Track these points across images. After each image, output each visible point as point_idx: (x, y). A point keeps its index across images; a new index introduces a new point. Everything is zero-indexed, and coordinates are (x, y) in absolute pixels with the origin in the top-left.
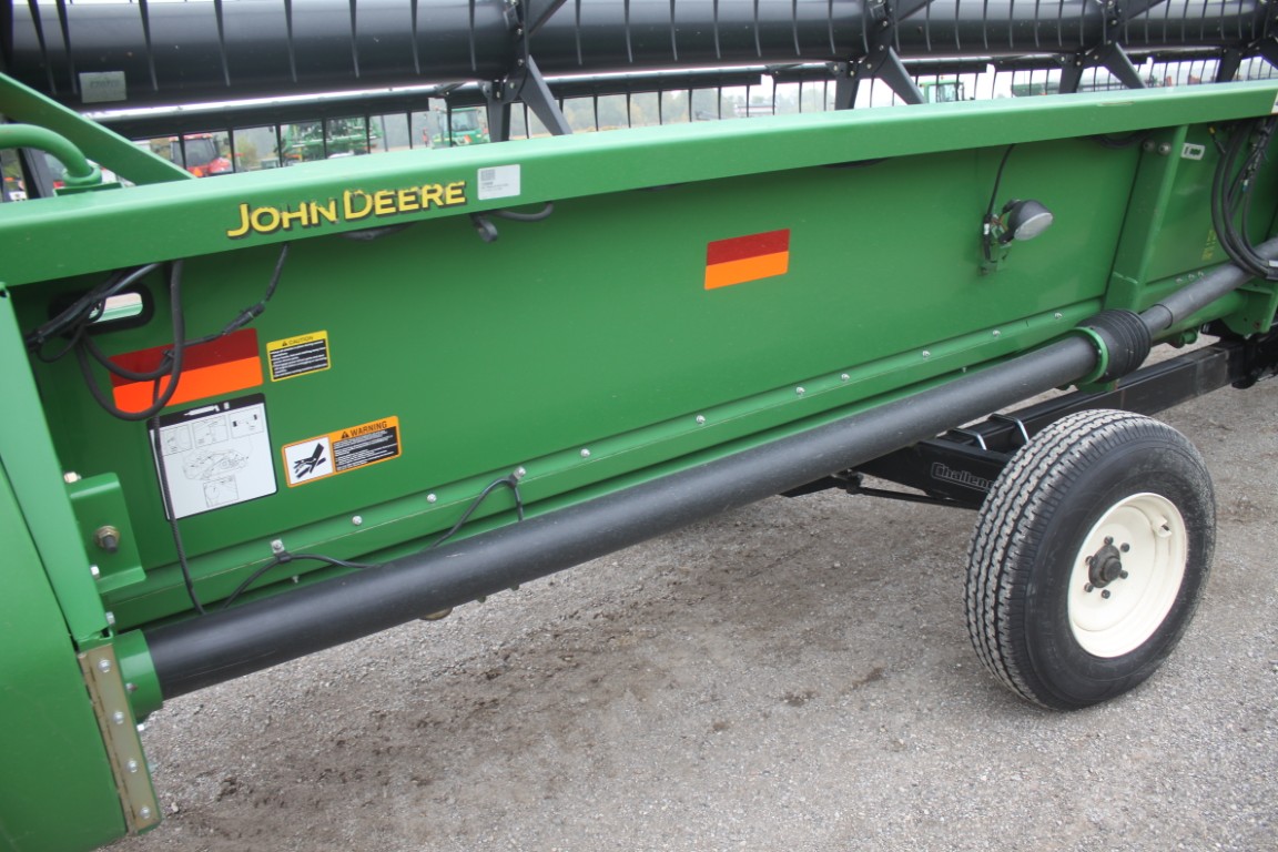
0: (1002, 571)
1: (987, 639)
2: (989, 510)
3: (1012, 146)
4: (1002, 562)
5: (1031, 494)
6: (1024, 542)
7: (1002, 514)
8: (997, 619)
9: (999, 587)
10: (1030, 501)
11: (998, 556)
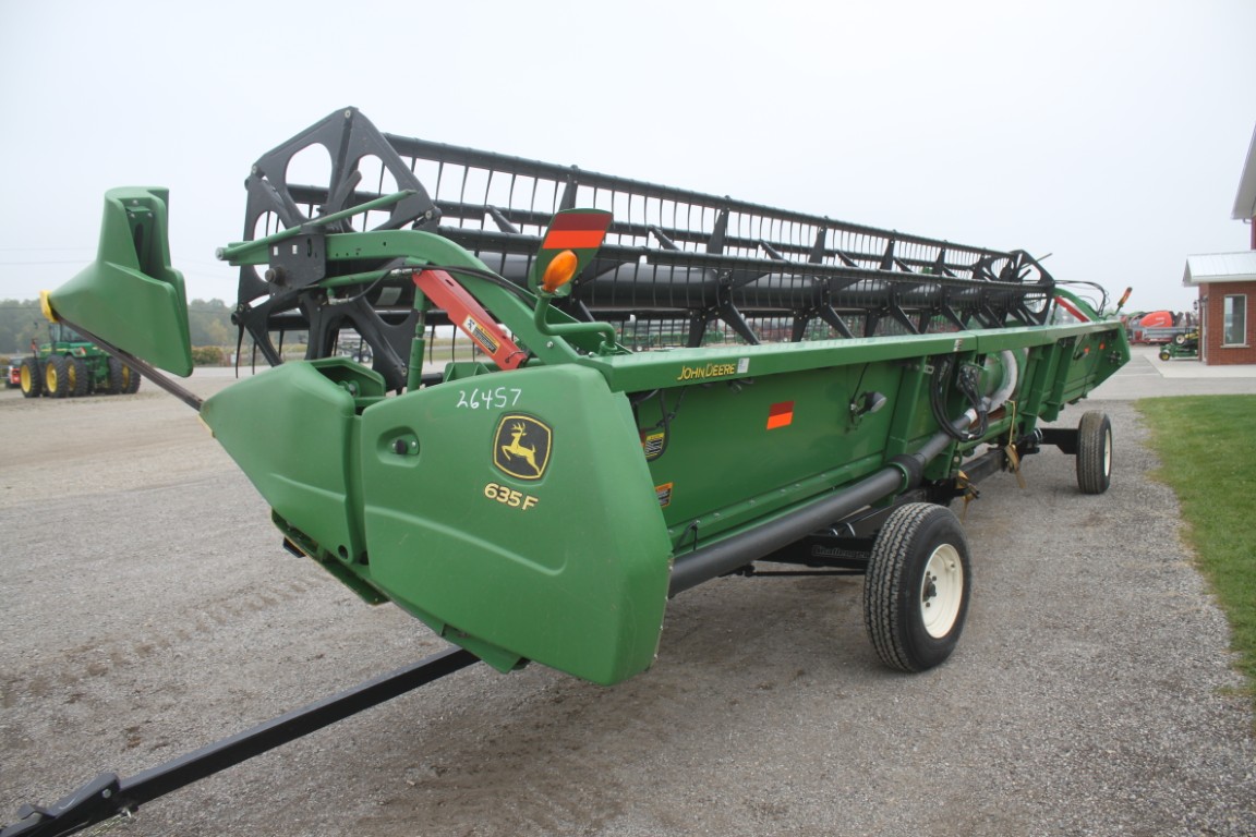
0: (891, 585)
1: (883, 627)
2: (877, 555)
3: (868, 364)
4: (891, 581)
5: (900, 543)
6: (902, 568)
7: (886, 556)
8: (890, 612)
9: (891, 594)
10: (901, 546)
11: (888, 577)
